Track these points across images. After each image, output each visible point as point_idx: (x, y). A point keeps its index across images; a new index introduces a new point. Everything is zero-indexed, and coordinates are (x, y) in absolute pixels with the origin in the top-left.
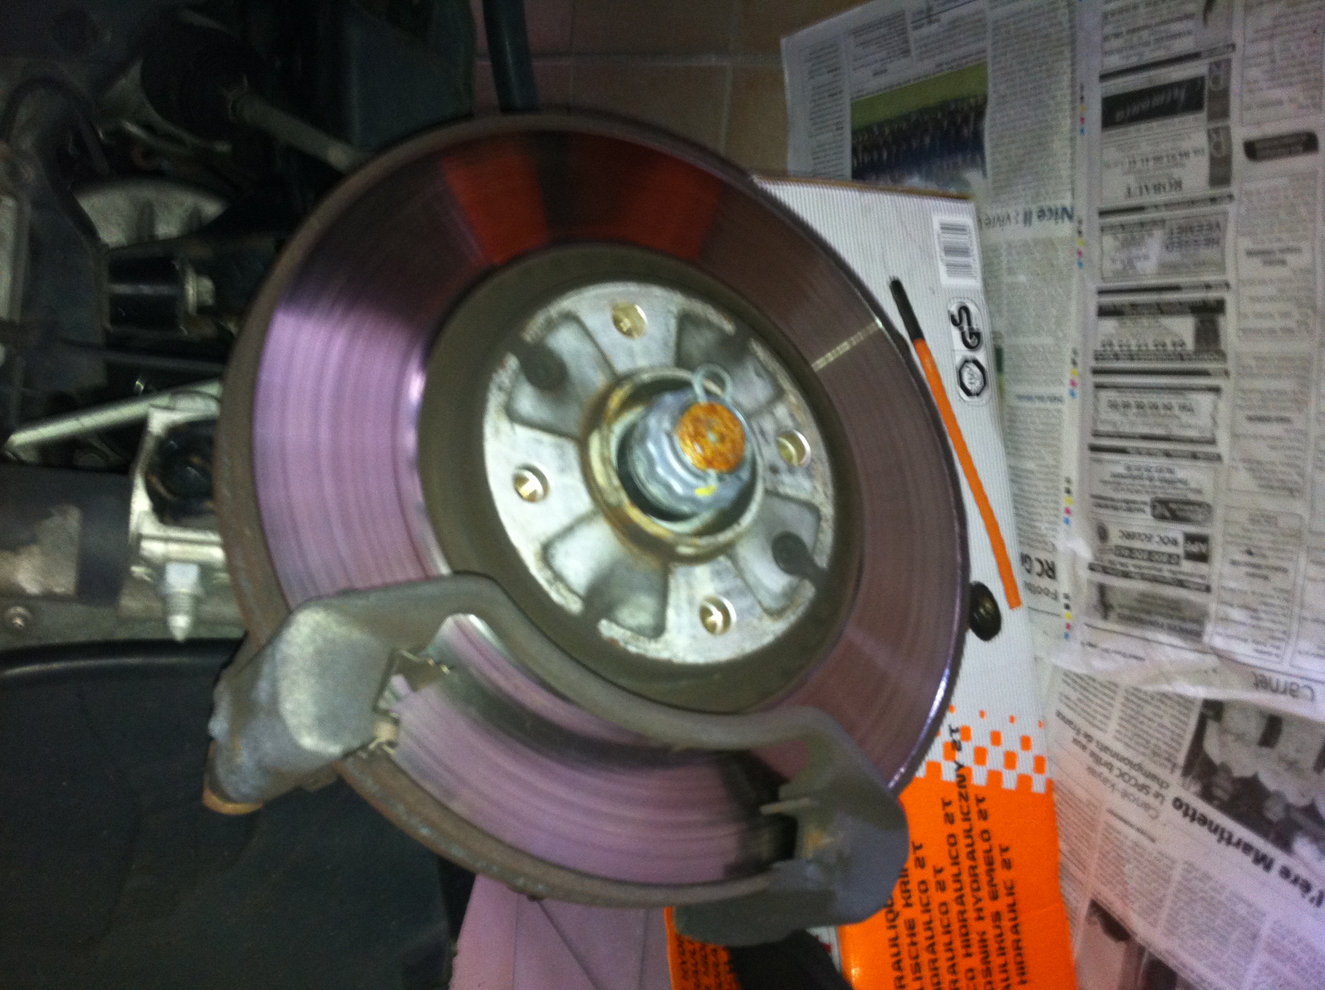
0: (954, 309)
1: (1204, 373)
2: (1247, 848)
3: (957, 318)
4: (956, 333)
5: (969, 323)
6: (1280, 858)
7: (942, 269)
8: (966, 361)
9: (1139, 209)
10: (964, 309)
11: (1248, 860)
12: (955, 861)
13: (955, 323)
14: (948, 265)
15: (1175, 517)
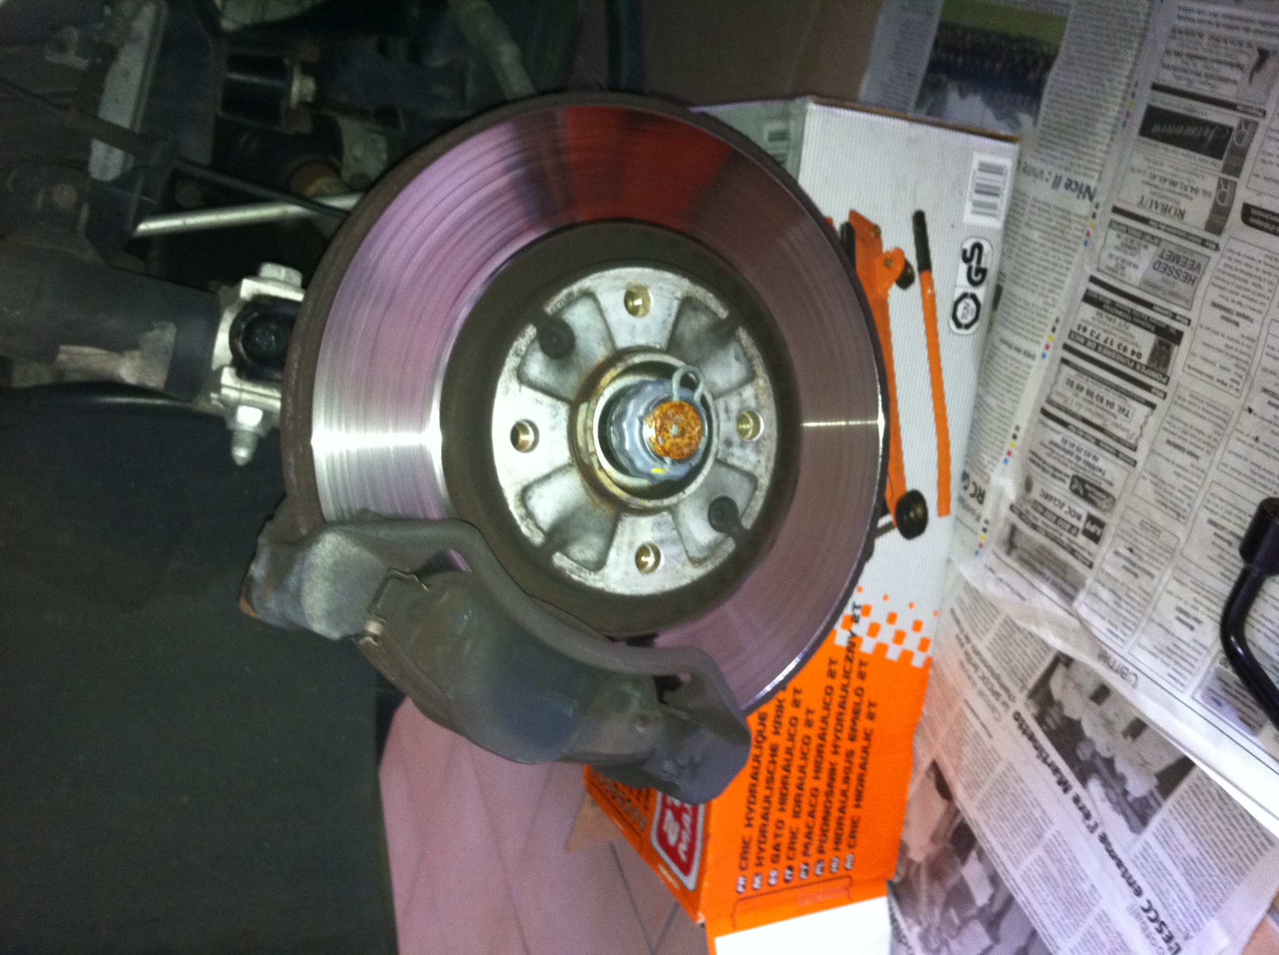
0: (968, 246)
1: (1148, 388)
2: (1056, 771)
3: (968, 255)
4: (963, 267)
5: (979, 261)
6: (1076, 787)
7: (969, 206)
8: (964, 296)
9: (1145, 221)
10: (978, 246)
11: (1053, 779)
12: (827, 706)
13: (966, 260)
14: (976, 204)
15: (1086, 496)
